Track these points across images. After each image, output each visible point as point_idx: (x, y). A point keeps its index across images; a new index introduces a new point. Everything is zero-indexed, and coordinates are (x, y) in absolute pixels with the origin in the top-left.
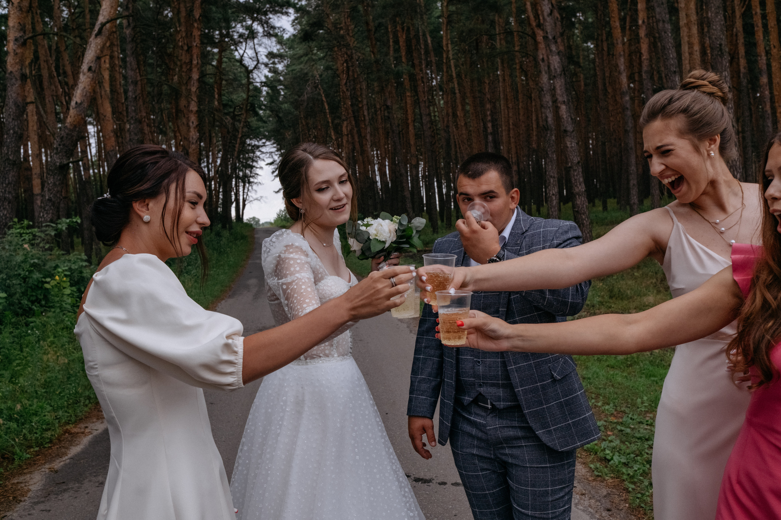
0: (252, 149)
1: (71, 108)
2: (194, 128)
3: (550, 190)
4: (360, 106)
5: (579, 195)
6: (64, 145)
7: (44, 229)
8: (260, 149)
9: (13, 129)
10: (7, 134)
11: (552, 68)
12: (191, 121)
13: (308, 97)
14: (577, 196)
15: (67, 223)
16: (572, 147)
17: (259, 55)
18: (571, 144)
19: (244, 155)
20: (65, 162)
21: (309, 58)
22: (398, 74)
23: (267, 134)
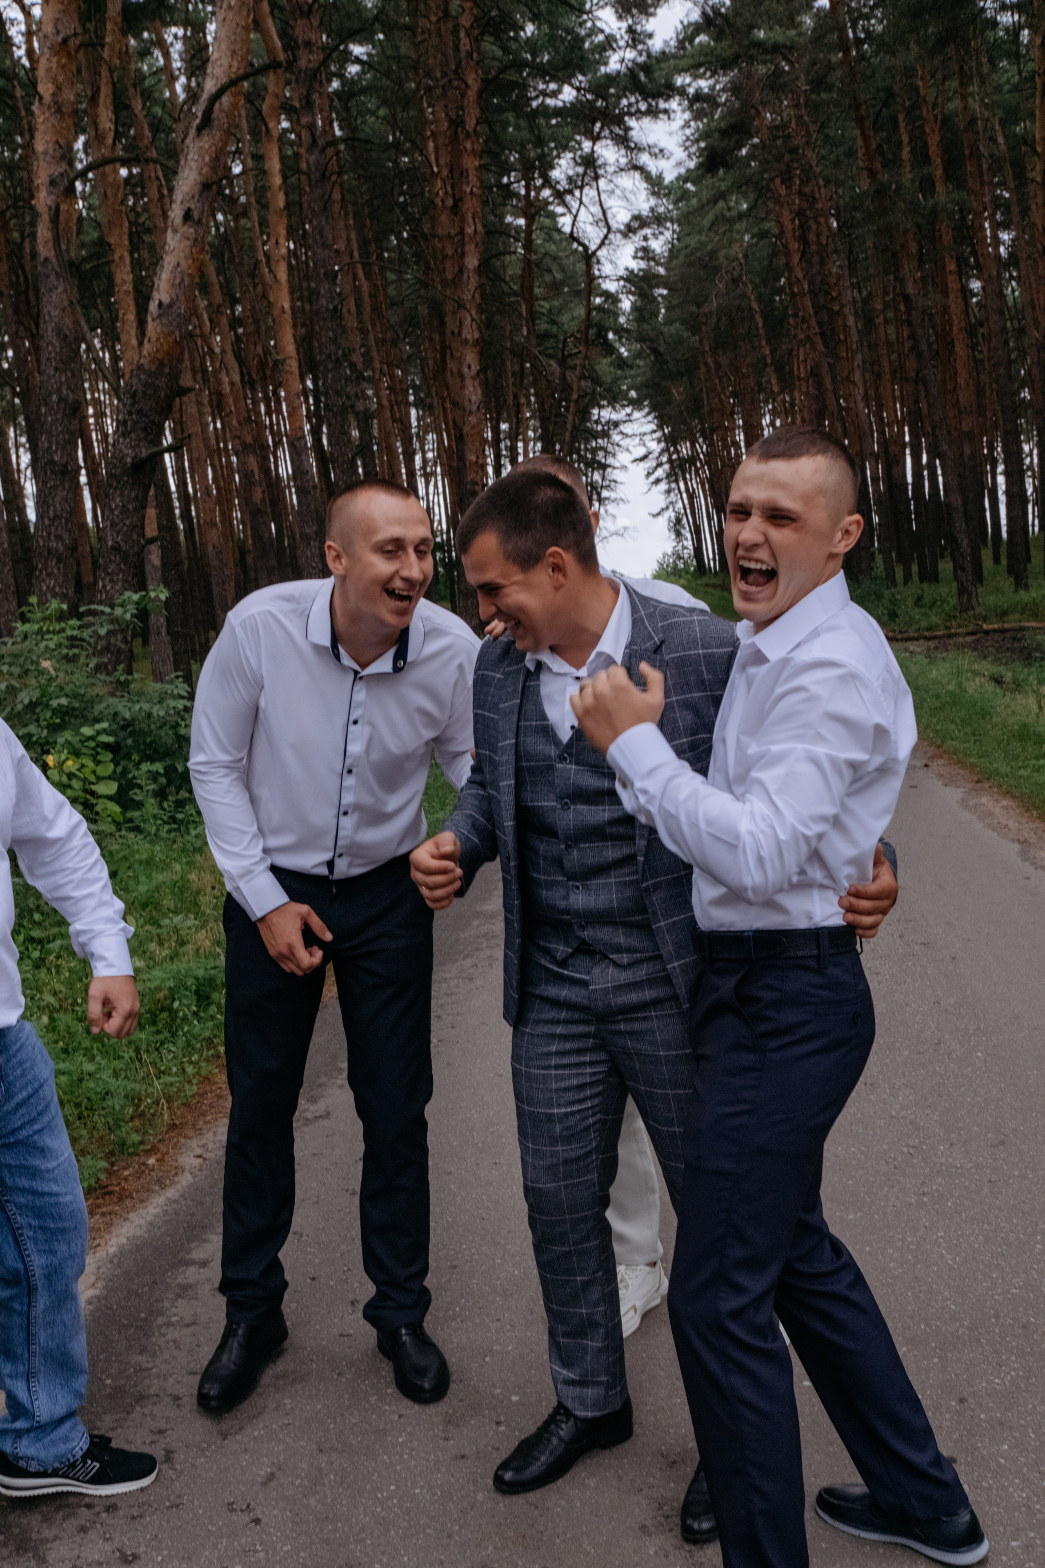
0: (603, 430)
1: (149, 319)
2: (474, 378)
4: (836, 308)
6: (139, 412)
7: (87, 620)
8: (623, 428)
12: (466, 364)
13: (719, 305)
15: (136, 603)
17: (609, 216)
19: (587, 441)
20: (144, 453)
21: (717, 217)
22: (934, 212)
23: (633, 394)
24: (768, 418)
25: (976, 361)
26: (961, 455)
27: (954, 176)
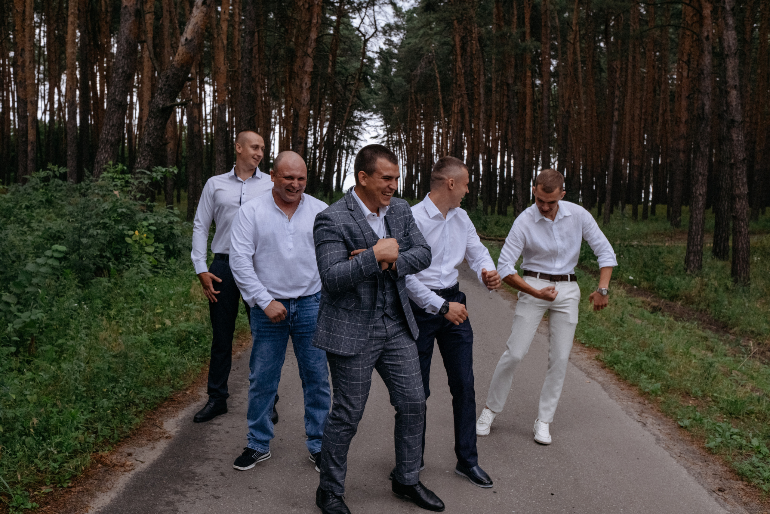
0: (358, 121)
1: (180, 45)
2: (307, 89)
3: (697, 189)
4: (476, 83)
5: (740, 198)
6: (169, 85)
7: (137, 176)
8: (367, 122)
9: (123, 67)
10: (116, 73)
11: (725, 45)
12: (305, 82)
13: (421, 73)
14: (737, 199)
15: (162, 172)
16: (738, 140)
17: (377, 23)
18: (738, 137)
20: (168, 104)
21: (424, 32)
22: (525, 49)
23: (374, 107)
24: (436, 127)
25: (535, 117)
26: (524, 159)
27: (536, 33)
